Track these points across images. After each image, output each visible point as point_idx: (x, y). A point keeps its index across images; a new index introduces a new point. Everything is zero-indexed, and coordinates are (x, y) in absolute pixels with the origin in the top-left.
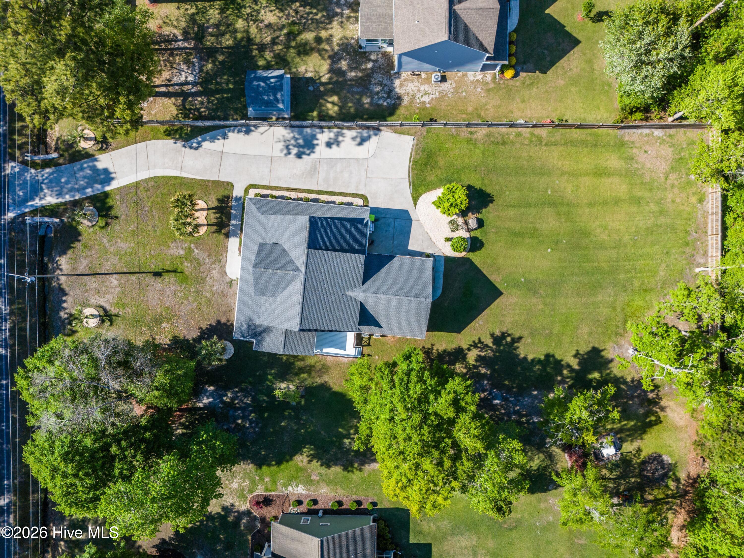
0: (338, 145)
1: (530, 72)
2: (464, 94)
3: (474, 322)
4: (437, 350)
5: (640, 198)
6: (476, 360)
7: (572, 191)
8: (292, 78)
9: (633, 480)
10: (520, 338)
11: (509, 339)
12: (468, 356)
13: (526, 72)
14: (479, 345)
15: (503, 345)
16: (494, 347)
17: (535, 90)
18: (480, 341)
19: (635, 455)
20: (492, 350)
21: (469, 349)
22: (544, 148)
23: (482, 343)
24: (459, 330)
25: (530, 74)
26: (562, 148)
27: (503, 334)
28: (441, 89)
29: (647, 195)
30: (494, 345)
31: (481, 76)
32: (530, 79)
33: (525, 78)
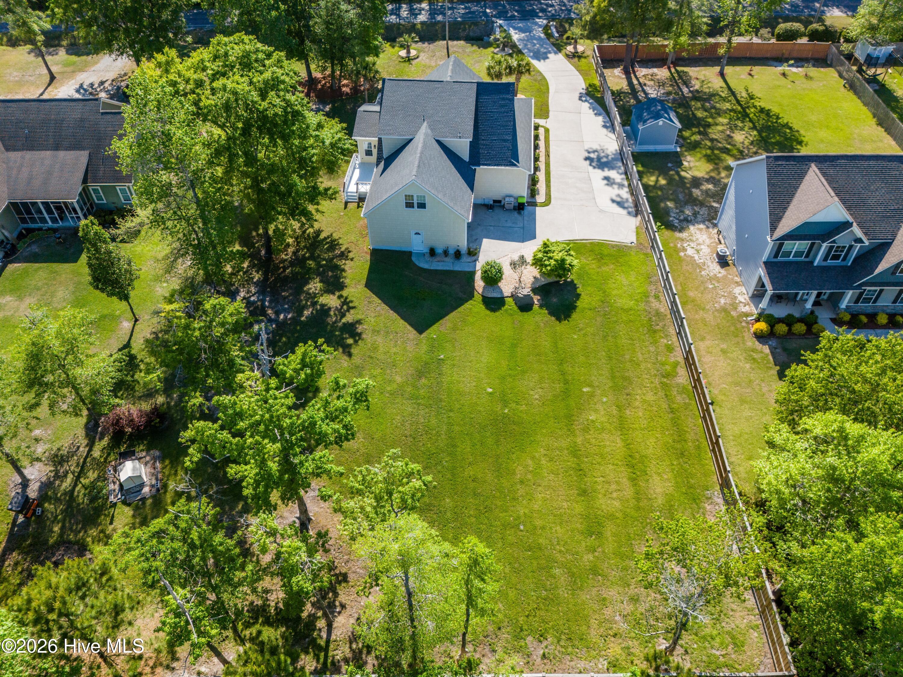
0: (607, 185)
1: (774, 358)
2: (711, 286)
3: (380, 301)
4: (345, 264)
5: (599, 535)
6: (323, 305)
7: (593, 421)
8: (677, 152)
9: (56, 529)
10: (350, 355)
11: (350, 341)
12: (332, 296)
13: (772, 352)
14: (345, 307)
15: (342, 334)
16: (340, 324)
17: (748, 366)
18: (349, 309)
19: (102, 531)
20: (335, 322)
21: (340, 297)
22: (657, 381)
23: (348, 310)
24: (369, 285)
25: (771, 358)
26: (665, 406)
27: (360, 335)
28: (710, 264)
29: (610, 546)
30: (344, 324)
31: (743, 301)
32: (763, 359)
33: (761, 352)
